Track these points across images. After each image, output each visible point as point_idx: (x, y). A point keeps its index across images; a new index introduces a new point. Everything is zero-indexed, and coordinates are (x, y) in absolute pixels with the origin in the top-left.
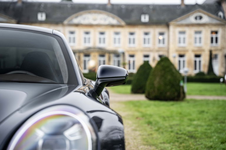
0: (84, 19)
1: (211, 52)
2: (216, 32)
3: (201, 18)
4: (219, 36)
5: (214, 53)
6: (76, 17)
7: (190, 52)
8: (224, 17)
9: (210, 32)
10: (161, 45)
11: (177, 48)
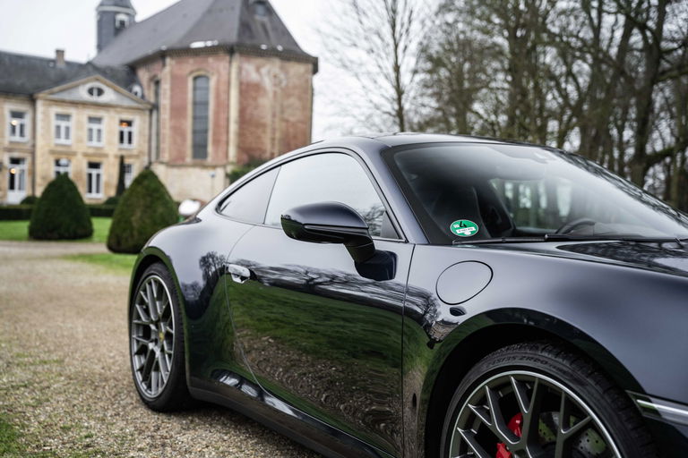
1: (122, 158)
2: (129, 123)
3: (100, 92)
4: (135, 129)
5: (127, 161)
7: (80, 157)
8: (143, 97)
9: (117, 122)
10: (17, 138)
11: (52, 147)
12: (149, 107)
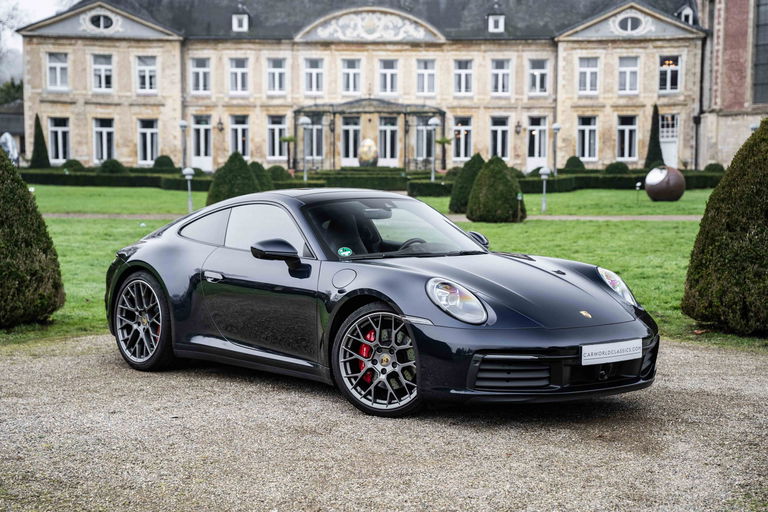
0: (344, 28)
1: (656, 108)
2: (675, 60)
3: (636, 23)
4: (681, 68)
5: (662, 111)
6: (325, 24)
7: (608, 110)
8: (695, 21)
9: (658, 61)
10: (537, 92)
11: (576, 100)
12: (702, 35)
